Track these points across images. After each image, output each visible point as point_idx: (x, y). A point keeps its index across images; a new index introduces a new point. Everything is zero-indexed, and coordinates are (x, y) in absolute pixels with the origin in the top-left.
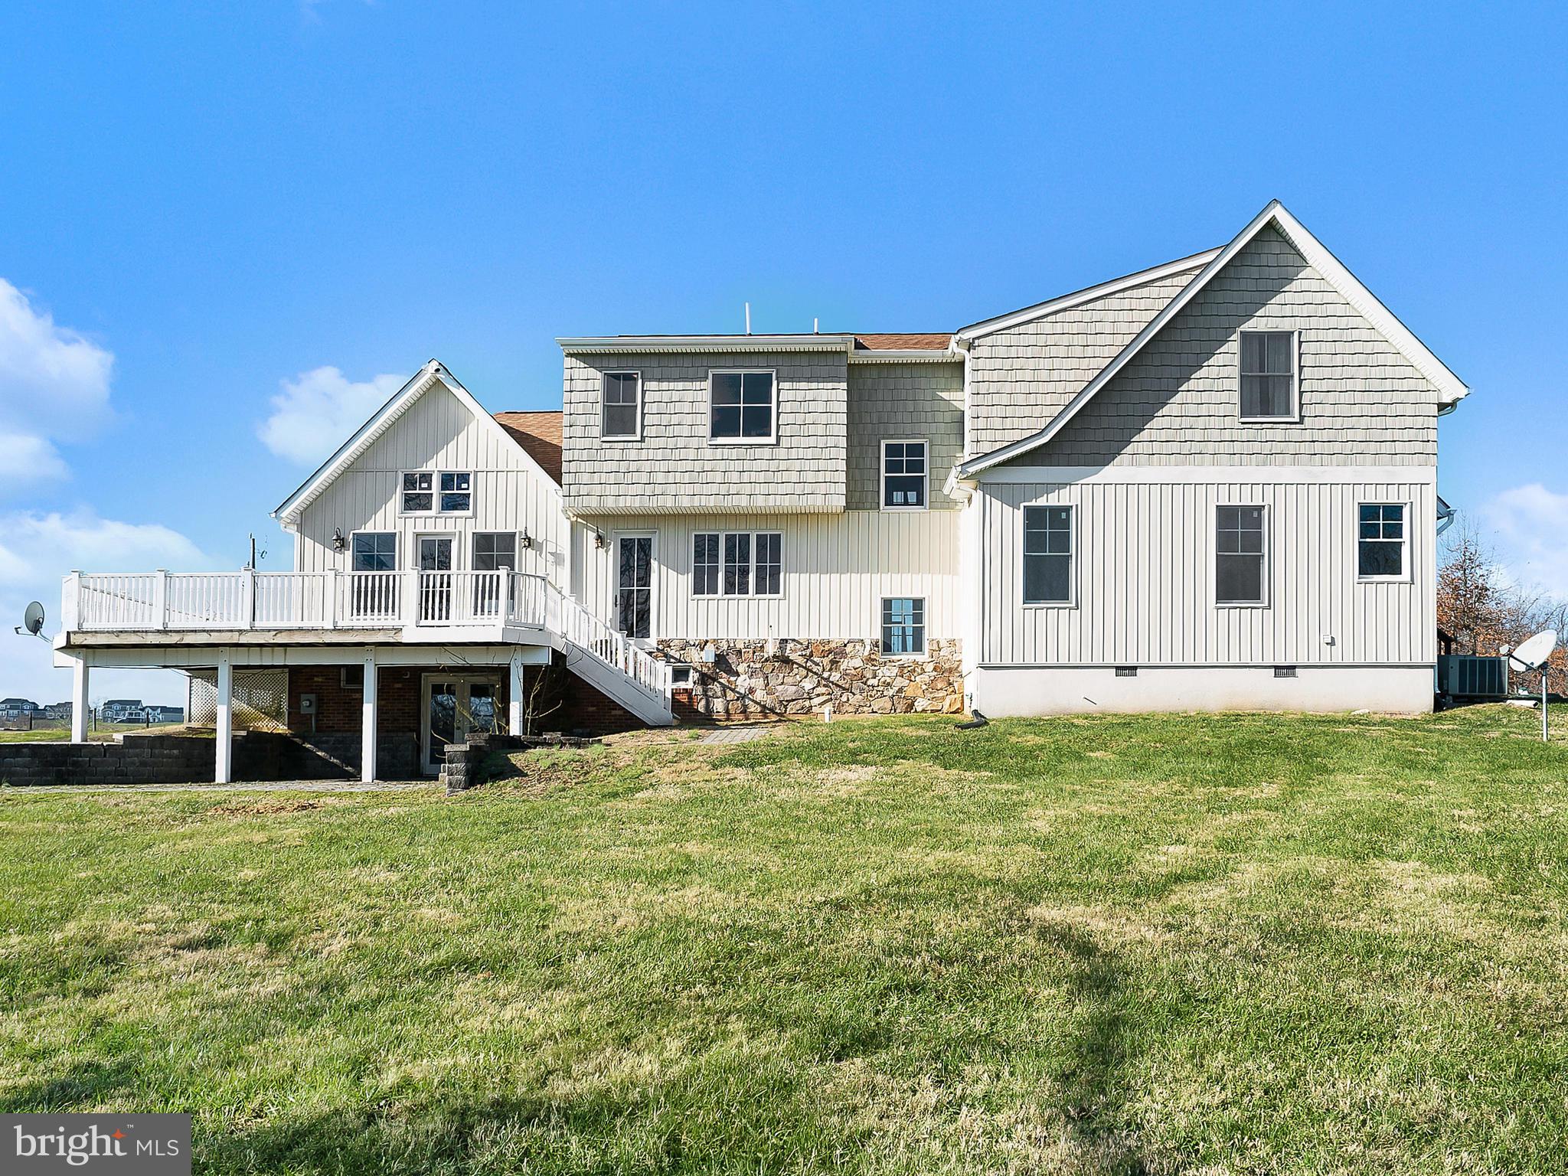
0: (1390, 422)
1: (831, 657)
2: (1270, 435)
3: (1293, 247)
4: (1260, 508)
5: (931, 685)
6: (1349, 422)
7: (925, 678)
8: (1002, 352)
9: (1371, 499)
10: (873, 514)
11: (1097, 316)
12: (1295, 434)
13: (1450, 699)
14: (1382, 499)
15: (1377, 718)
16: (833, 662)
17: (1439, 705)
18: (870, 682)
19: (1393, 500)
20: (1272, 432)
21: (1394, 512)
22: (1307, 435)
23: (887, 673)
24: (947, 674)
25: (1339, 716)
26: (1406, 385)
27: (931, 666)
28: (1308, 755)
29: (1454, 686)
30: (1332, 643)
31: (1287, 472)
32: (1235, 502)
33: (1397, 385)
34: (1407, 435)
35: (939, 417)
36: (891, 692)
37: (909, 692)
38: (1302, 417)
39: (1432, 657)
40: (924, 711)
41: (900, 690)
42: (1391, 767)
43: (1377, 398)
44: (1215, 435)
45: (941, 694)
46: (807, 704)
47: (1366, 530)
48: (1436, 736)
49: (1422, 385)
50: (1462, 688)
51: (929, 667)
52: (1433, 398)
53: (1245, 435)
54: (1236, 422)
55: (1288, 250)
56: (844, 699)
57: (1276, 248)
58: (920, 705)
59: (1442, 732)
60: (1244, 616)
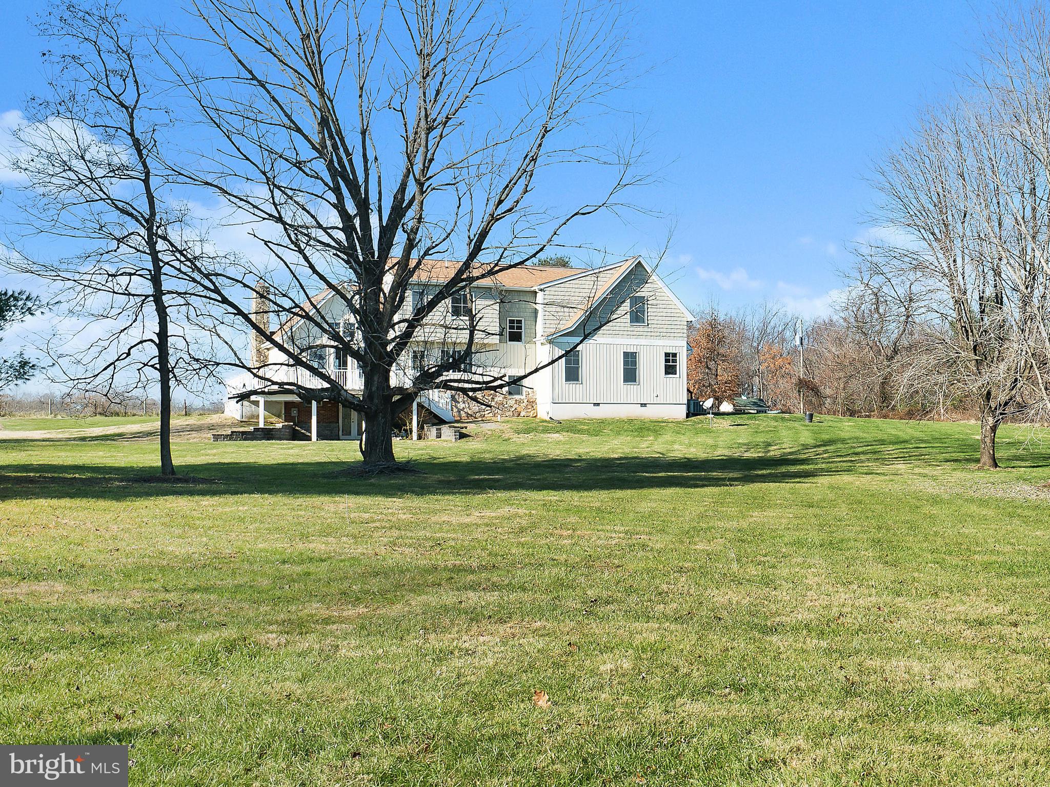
0: (673, 327)
1: (491, 396)
2: (638, 329)
3: (645, 269)
4: (636, 353)
5: (526, 407)
6: (661, 326)
7: (524, 404)
8: (553, 293)
9: (668, 351)
10: (505, 344)
11: (583, 282)
12: (646, 329)
13: (691, 414)
14: (671, 351)
15: (670, 421)
16: (493, 398)
17: (688, 416)
18: (505, 406)
19: (674, 352)
20: (640, 329)
21: (675, 355)
22: (649, 330)
23: (512, 402)
24: (532, 403)
25: (660, 420)
26: (678, 315)
27: (526, 400)
28: (655, 431)
29: (692, 411)
30: (657, 396)
31: (643, 341)
32: (628, 351)
33: (675, 315)
34: (678, 331)
35: (527, 310)
36: (513, 409)
37: (519, 409)
38: (648, 324)
39: (686, 402)
40: (524, 416)
41: (516, 409)
42: (674, 434)
43: (670, 319)
44: (622, 329)
45: (529, 410)
46: (483, 413)
47: (667, 361)
48: (685, 426)
49: (682, 315)
50: (694, 411)
51: (525, 401)
52: (685, 319)
53: (632, 329)
54: (629, 325)
55: (643, 270)
56: (496, 412)
57: (640, 269)
58: (522, 414)
59: (687, 425)
60: (631, 387)
